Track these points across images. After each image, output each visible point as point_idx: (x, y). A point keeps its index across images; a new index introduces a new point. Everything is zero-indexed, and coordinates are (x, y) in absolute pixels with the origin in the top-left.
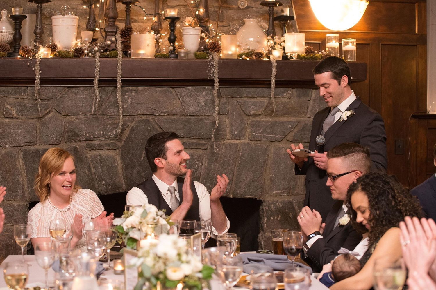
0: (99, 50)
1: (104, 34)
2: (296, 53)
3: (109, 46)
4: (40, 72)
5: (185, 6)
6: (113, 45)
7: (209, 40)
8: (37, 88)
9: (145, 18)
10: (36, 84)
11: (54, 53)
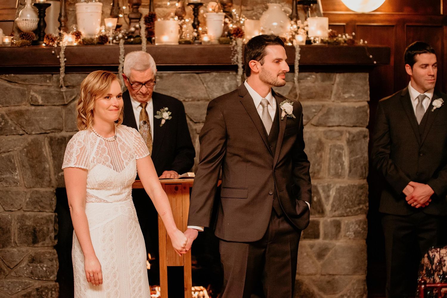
0: (123, 37)
1: (128, 20)
2: (320, 38)
3: (133, 32)
4: (65, 59)
6: (137, 32)
7: (233, 26)
8: (62, 75)
9: (168, 4)
10: (61, 72)
11: (78, 40)
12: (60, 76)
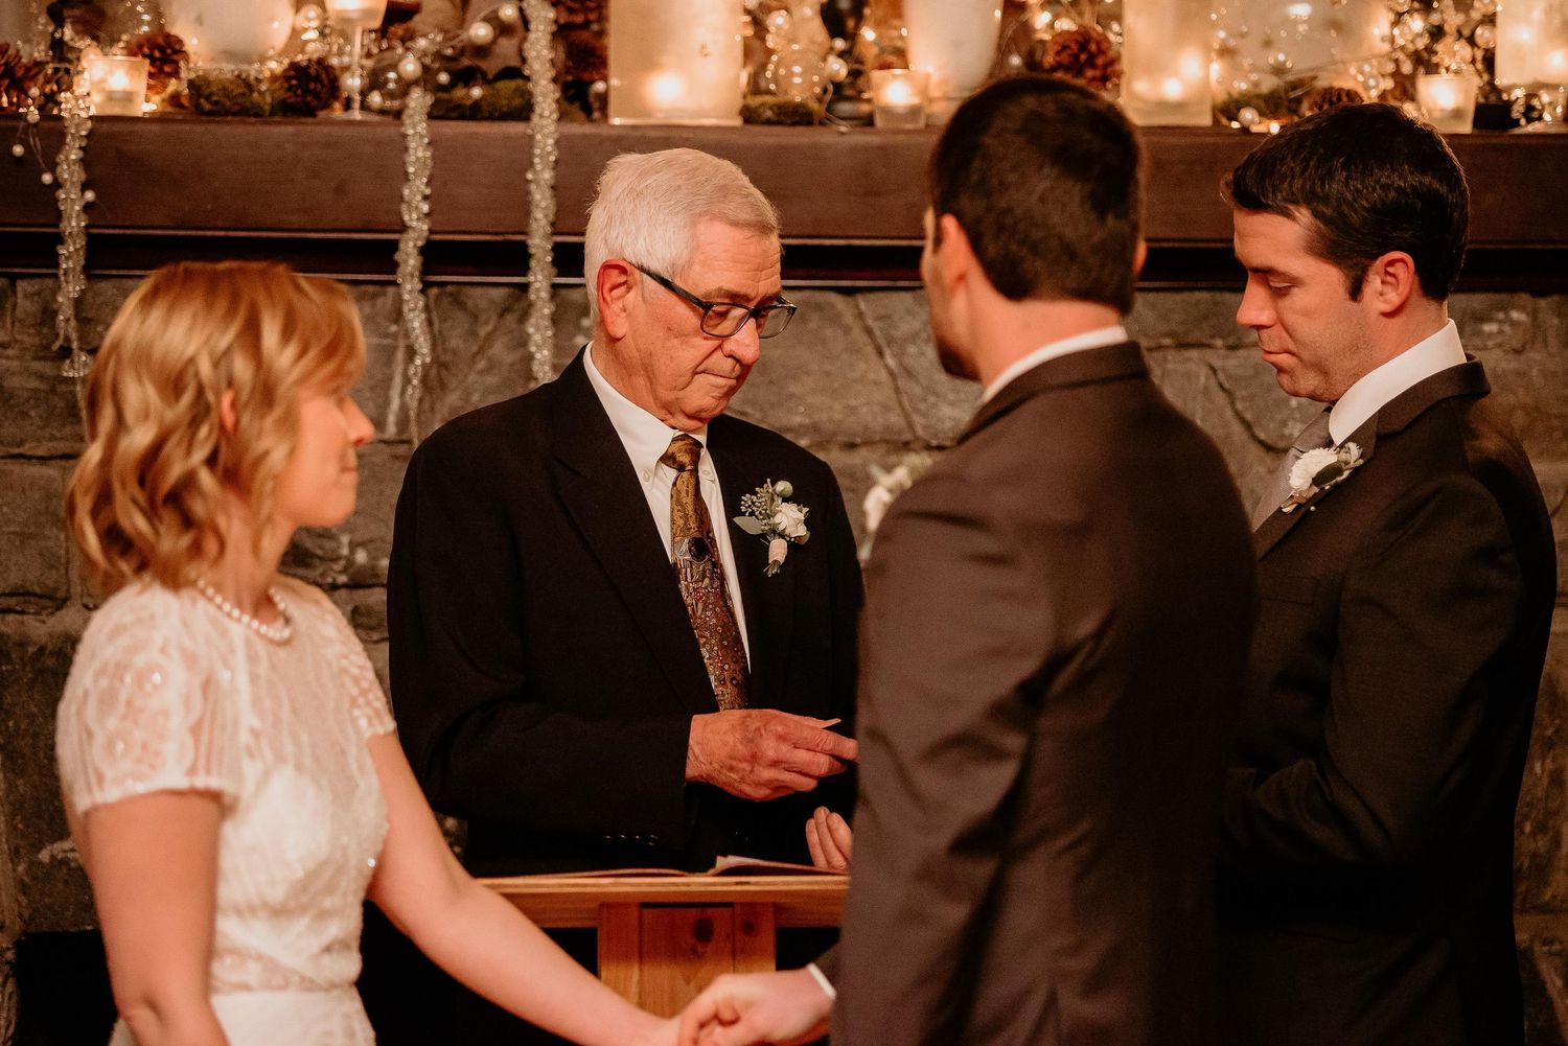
0: (426, 77)
2: (1561, 90)
3: (482, 50)
4: (90, 195)
6: (507, 45)
7: (1056, 17)
8: (72, 288)
10: (64, 266)
11: (165, 86)
12: (57, 289)
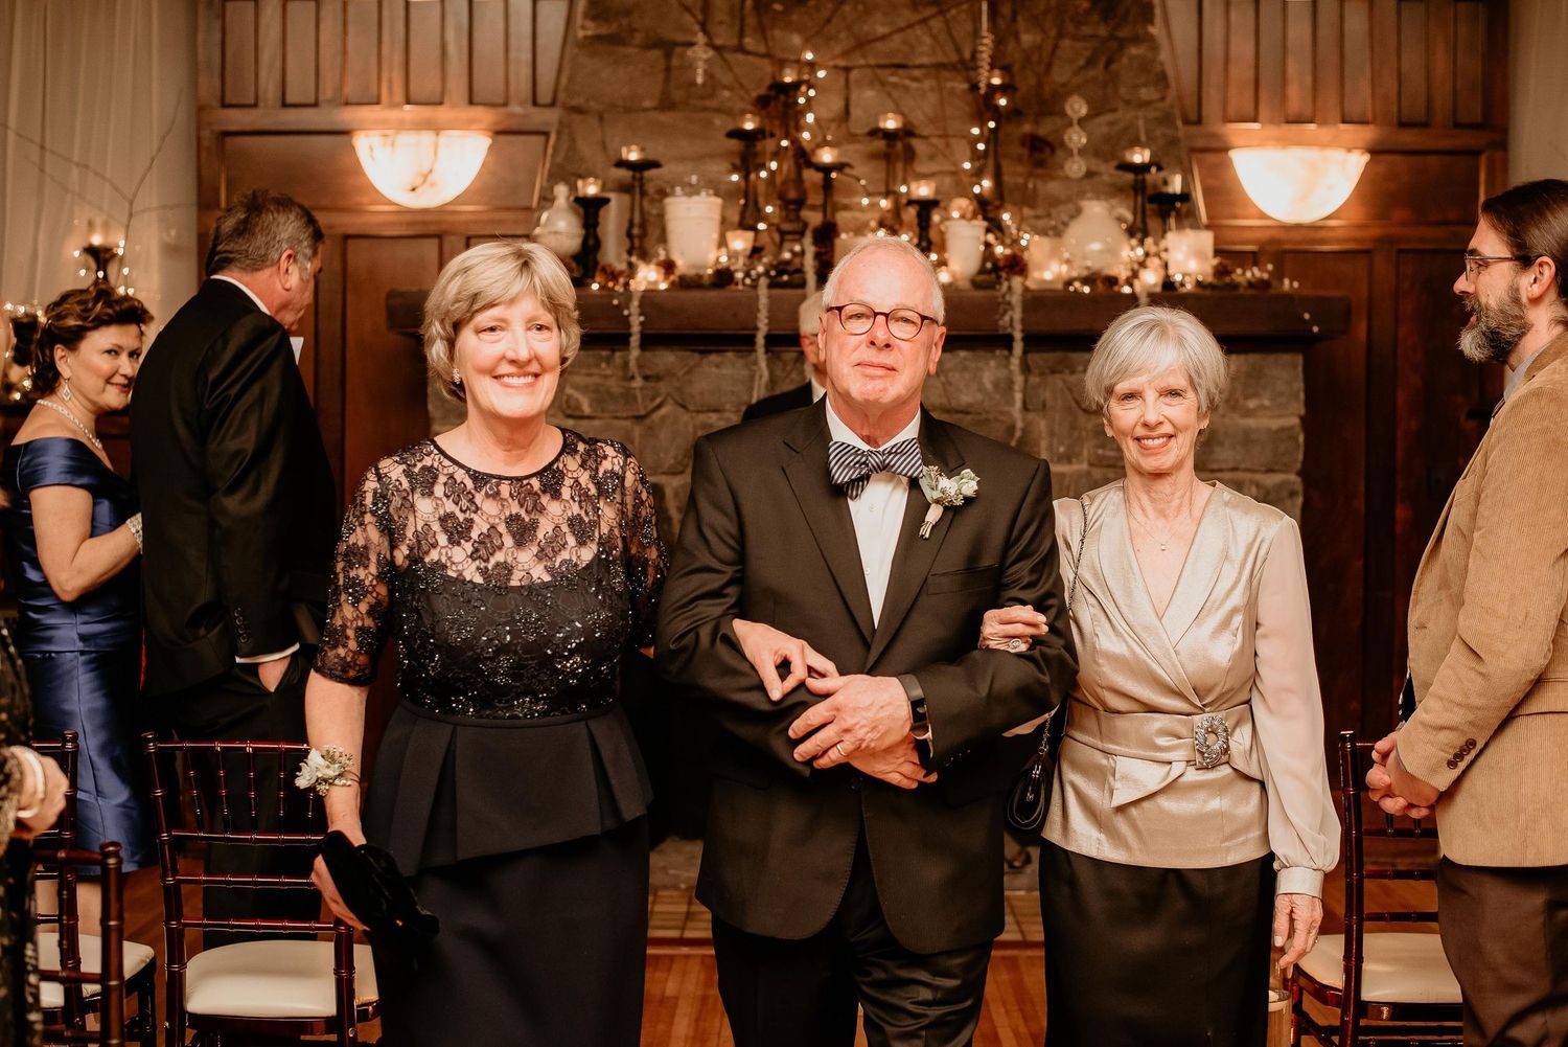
0: (767, 273)
1: (777, 237)
2: (1193, 277)
3: (788, 263)
4: (642, 318)
5: (953, 173)
6: (797, 260)
7: (1003, 249)
8: (635, 353)
9: (865, 201)
10: (632, 345)
11: (669, 278)
12: (628, 355)
